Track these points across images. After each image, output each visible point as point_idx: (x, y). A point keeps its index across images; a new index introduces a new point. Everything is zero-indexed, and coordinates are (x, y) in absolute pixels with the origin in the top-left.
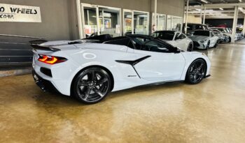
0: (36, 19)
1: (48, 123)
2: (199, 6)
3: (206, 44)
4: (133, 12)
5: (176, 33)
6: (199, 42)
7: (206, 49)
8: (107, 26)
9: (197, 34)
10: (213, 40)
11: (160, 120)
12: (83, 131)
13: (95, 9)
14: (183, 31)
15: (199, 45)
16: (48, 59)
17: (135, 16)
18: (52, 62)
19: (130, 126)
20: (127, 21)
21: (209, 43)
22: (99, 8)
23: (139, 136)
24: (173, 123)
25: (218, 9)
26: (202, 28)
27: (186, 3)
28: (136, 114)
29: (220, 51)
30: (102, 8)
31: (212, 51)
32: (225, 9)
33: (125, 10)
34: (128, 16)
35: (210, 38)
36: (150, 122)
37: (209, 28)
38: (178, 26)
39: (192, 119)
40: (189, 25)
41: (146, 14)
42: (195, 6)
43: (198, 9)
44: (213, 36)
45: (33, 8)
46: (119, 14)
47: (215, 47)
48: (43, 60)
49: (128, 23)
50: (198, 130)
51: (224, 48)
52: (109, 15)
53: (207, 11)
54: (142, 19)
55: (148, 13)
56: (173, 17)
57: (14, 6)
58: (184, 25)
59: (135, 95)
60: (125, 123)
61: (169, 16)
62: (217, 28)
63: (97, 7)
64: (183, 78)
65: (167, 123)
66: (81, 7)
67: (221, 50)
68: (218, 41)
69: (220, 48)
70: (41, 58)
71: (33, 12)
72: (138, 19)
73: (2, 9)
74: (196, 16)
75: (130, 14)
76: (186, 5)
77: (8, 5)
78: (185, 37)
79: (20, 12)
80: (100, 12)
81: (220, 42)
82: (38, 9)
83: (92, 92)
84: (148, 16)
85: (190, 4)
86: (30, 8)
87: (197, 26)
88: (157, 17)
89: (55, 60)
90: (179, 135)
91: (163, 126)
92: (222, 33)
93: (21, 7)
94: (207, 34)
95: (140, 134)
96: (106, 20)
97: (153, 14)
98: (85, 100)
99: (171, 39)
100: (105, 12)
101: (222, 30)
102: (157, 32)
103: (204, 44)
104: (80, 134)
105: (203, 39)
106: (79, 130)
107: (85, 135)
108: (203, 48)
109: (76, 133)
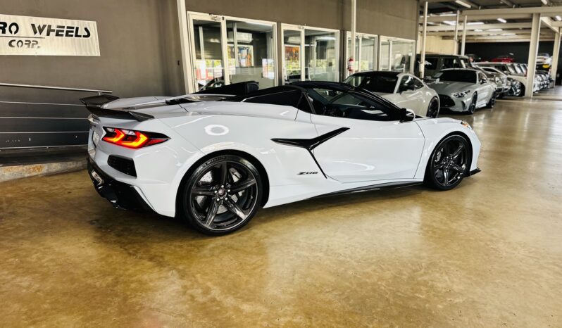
0: (91, 48)
1: (130, 276)
2: (450, 14)
3: (468, 100)
4: (302, 29)
5: (400, 77)
6: (452, 96)
7: (469, 113)
8: (244, 63)
9: (447, 77)
10: (484, 91)
11: (373, 267)
12: (206, 291)
13: (219, 24)
14: (417, 73)
15: (452, 103)
16: (127, 138)
17: (308, 39)
18: (135, 144)
19: (309, 280)
20: (289, 51)
21: (475, 98)
22: (228, 22)
23: (330, 302)
24: (400, 273)
25: (495, 22)
26: (459, 65)
27: (422, 7)
28: (321, 255)
29: (501, 116)
30: (233, 22)
31: (483, 116)
32: (509, 21)
33: (285, 27)
34: (291, 40)
35: (478, 87)
36: (350, 272)
37: (474, 64)
38: (405, 60)
39: (443, 264)
40: (429, 58)
41: (332, 34)
42: (443, 15)
43: (451, 23)
44: (483, 82)
45: (81, 24)
46: (271, 34)
47: (489, 106)
48: (115, 140)
50: (455, 288)
51: (509, 110)
52: (248, 37)
53: (470, 26)
54: (323, 45)
55: (337, 31)
56: (392, 39)
57: (40, 21)
58: (418, 58)
59: (316, 215)
60: (297, 276)
61: (384, 39)
62: (492, 65)
63: (222, 20)
64: (420, 177)
65: (388, 275)
66: (187, 19)
67: (503, 113)
68: (494, 93)
69: (500, 108)
70: (109, 135)
71: (82, 32)
72: (314, 45)
73: (14, 28)
74: (444, 37)
75: (297, 34)
76: (422, 13)
77: (27, 18)
78: (420, 85)
79: (53, 34)
80: (229, 30)
81: (499, 95)
82: (93, 26)
83: (222, 210)
84: (337, 39)
85: (431, 11)
86: (75, 23)
87: (449, 60)
88: (357, 40)
89: (143, 138)
90: (416, 298)
91: (381, 279)
92: (504, 77)
93: (55, 23)
94: (470, 77)
95: (330, 296)
97: (349, 34)
98: (207, 226)
99: (392, 92)
100: (239, 30)
101: (503, 68)
102: (357, 75)
103: (465, 102)
104: (201, 299)
105: (462, 89)
106: (200, 291)
107: (213, 300)
108: (461, 110)
109: (192, 297)
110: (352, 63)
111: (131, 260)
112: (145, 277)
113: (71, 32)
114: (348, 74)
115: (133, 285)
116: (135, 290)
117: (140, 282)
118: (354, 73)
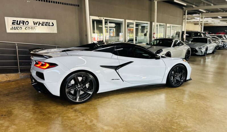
0: (54, 30)
2: (197, 15)
3: (204, 50)
4: (134, 22)
5: (174, 41)
6: (197, 48)
7: (204, 55)
8: (112, 35)
9: (195, 41)
10: (211, 47)
11: (156, 115)
12: (91, 121)
13: (102, 20)
14: (183, 39)
15: (197, 51)
17: (137, 25)
18: (45, 67)
19: (130, 119)
20: (129, 30)
21: (207, 49)
22: (105, 20)
23: (138, 128)
24: (167, 118)
25: (217, 18)
26: (201, 36)
27: (185, 12)
28: (136, 110)
30: (107, 20)
31: (210, 57)
32: (223, 17)
33: (127, 21)
34: (130, 26)
35: (208, 45)
36: (147, 117)
37: (207, 35)
38: (178, 34)
39: (185, 116)
40: (187, 33)
41: (147, 24)
42: (194, 15)
43: (197, 18)
44: (210, 43)
45: (51, 21)
46: (122, 23)
47: (213, 53)
49: (131, 31)
50: (189, 125)
51: (222, 54)
52: (113, 25)
53: (206, 19)
54: (143, 28)
55: (149, 22)
56: (172, 25)
57: (36, 20)
58: (183, 33)
59: (135, 94)
60: (126, 118)
61: (168, 25)
62: (215, 36)
63: (103, 19)
65: (162, 119)
66: (90, 19)
67: (220, 56)
68: (215, 47)
69: (219, 54)
71: (51, 24)
72: (140, 27)
73: (27, 23)
74: (195, 24)
75: (133, 24)
76: (185, 14)
77: (31, 19)
78: (183, 44)
79: (40, 25)
80: (106, 23)
81: (218, 49)
82: (55, 22)
84: (149, 25)
85: (188, 14)
86: (48, 21)
87: (196, 33)
88: (157, 26)
90: (172, 128)
91: (159, 120)
92: (220, 40)
93: (41, 21)
94: (205, 41)
95: (138, 126)
96: (110, 30)
97: (153, 24)
99: (170, 47)
100: (110, 23)
101: (221, 37)
102: (156, 40)
103: (202, 51)
104: (89, 124)
105: (201, 45)
106: (89, 121)
107: (94, 124)
108: (201, 54)
109: (86, 123)
110: (155, 35)
111: (65, 108)
112: (70, 115)
113: (47, 24)
114: (153, 39)
115: (65, 118)
116: (66, 120)
117: (67, 116)
118: (155, 39)
